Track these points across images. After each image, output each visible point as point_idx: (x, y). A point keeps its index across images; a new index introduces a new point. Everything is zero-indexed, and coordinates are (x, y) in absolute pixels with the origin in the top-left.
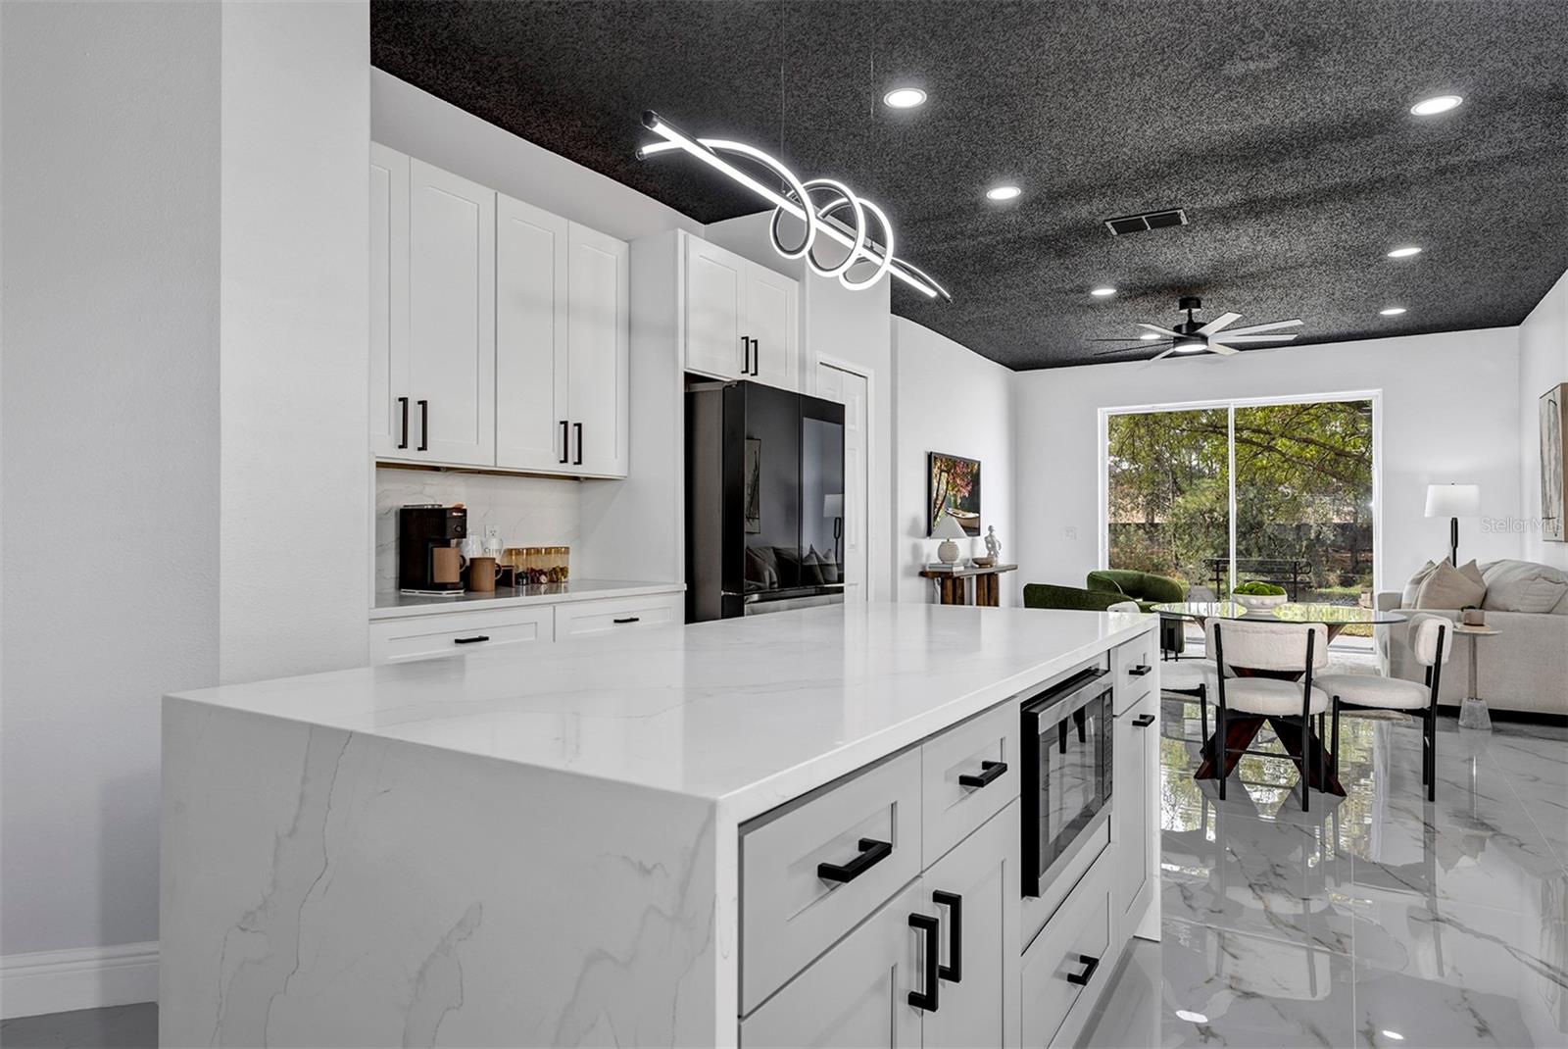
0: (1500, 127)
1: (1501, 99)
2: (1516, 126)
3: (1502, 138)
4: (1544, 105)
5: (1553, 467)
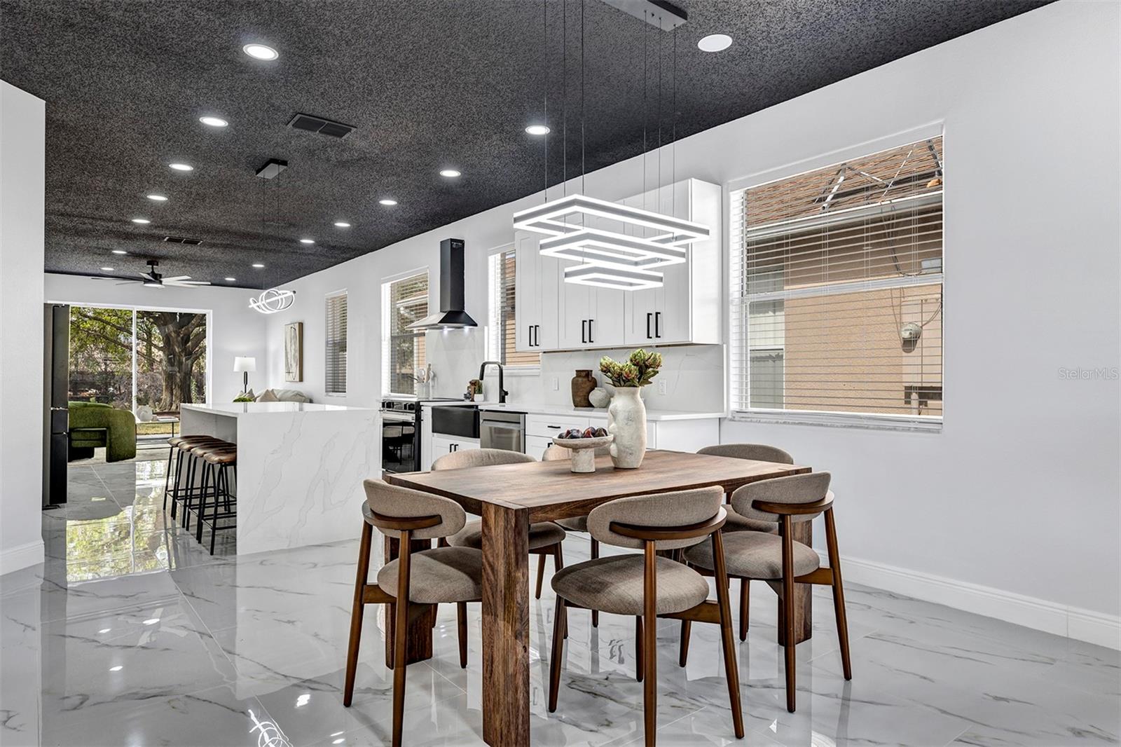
5: (293, 354)
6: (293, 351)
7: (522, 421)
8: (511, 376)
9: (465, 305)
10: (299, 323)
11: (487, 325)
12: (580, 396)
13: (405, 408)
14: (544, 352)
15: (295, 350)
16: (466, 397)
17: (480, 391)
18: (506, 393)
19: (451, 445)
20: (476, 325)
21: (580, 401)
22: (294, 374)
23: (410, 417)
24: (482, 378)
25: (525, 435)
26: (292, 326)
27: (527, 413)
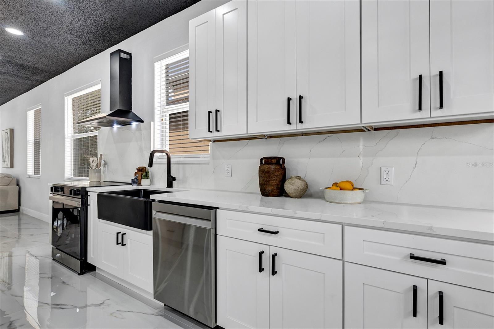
0: (7, 66)
1: (9, 61)
2: (11, 68)
3: (6, 68)
4: (19, 66)
5: (6, 149)
6: (6, 148)
7: (212, 218)
8: (178, 163)
9: (132, 107)
10: (10, 129)
11: (153, 120)
12: (272, 185)
13: (71, 194)
14: (214, 141)
15: (7, 147)
16: (134, 182)
17: (147, 177)
18: (174, 179)
19: (118, 234)
20: (142, 122)
21: (272, 191)
22: (7, 163)
23: (76, 202)
24: (151, 165)
25: (216, 235)
26: (6, 131)
27: (218, 208)
